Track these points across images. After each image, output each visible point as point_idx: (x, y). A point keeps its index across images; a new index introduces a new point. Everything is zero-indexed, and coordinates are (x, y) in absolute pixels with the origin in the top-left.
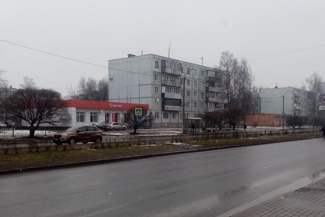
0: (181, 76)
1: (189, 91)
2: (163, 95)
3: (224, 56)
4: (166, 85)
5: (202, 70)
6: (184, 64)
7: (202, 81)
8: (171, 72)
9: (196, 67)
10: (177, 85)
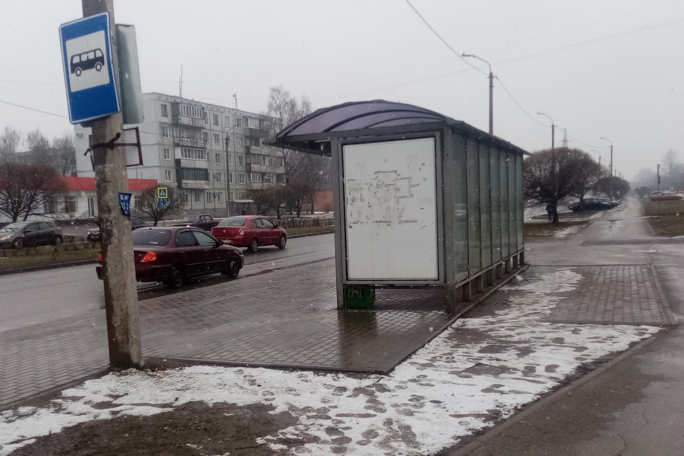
0: (204, 128)
1: (219, 155)
2: (178, 162)
3: (274, 95)
4: (183, 146)
5: (239, 118)
6: (208, 108)
7: (238, 136)
8: (188, 122)
9: (228, 112)
10: (200, 145)
